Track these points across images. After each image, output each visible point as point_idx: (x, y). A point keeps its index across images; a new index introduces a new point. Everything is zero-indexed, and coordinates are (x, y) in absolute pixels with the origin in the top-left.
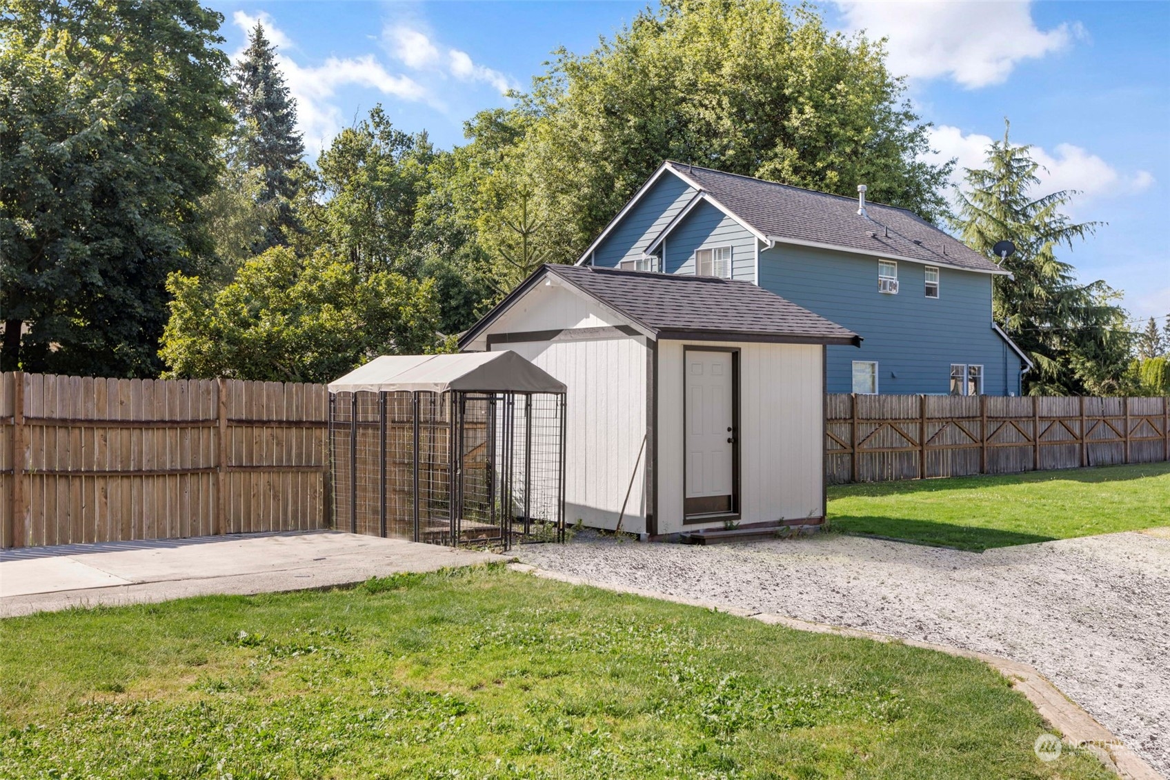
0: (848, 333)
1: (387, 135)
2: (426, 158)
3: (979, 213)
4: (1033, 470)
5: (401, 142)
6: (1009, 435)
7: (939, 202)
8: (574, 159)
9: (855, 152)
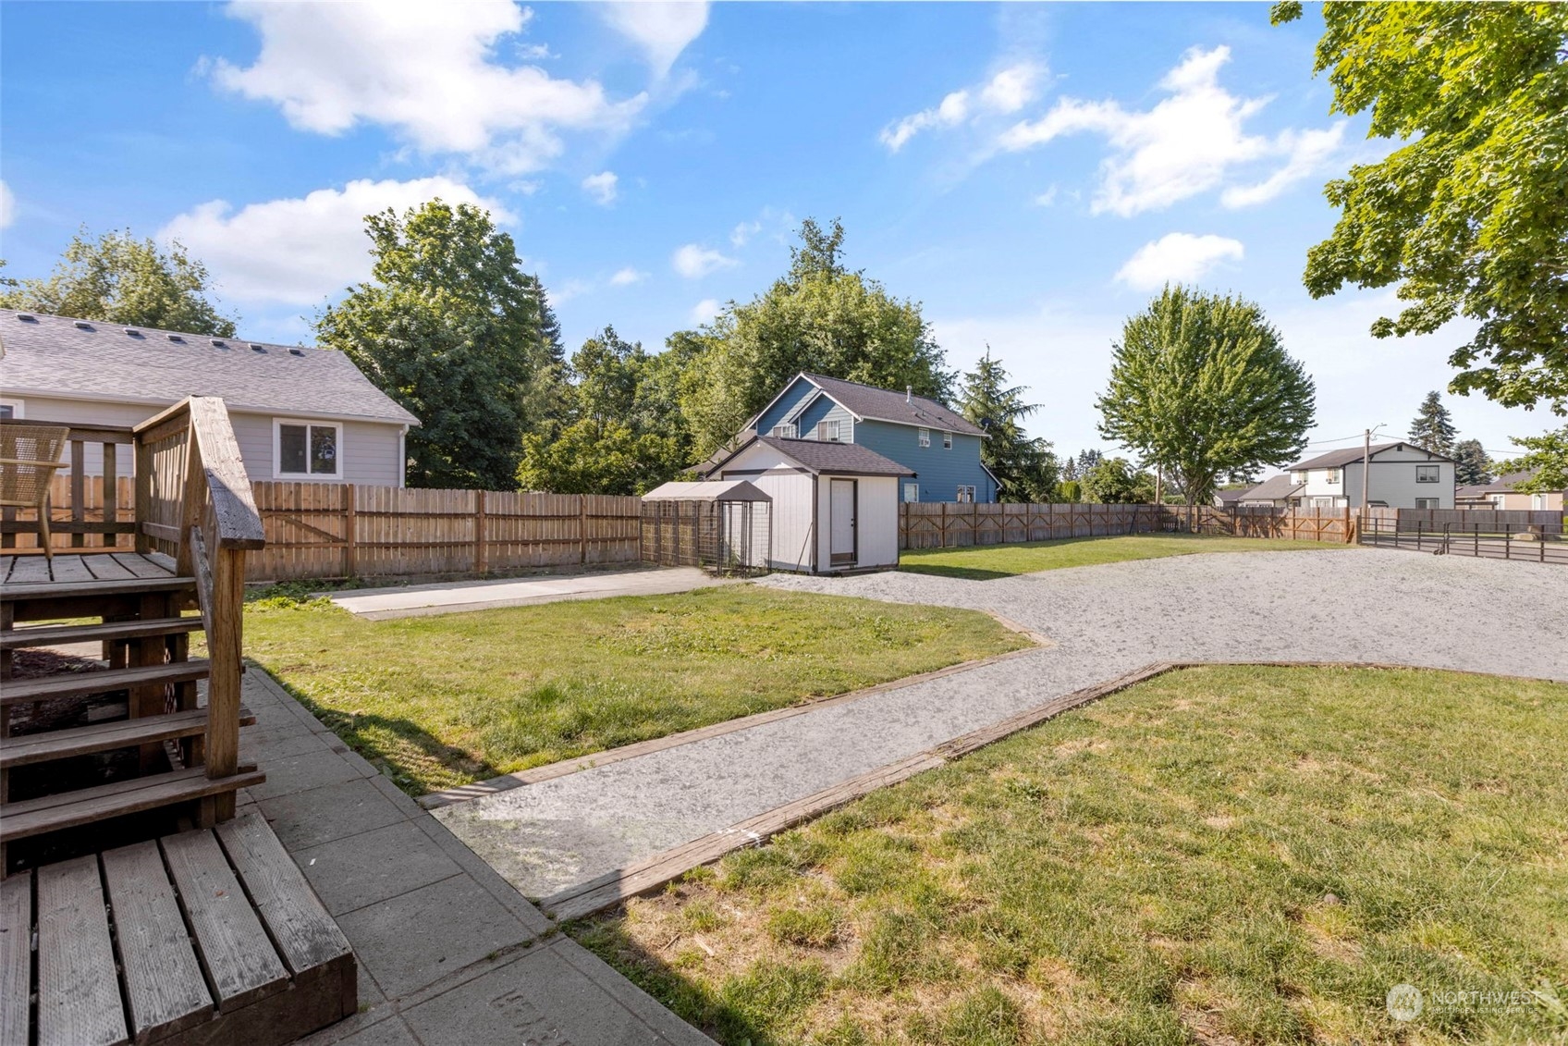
0: (911, 472)
1: (615, 344)
2: (642, 359)
3: (972, 398)
4: (1002, 542)
5: (624, 348)
6: (990, 524)
7: (951, 394)
8: (741, 366)
9: (904, 366)
